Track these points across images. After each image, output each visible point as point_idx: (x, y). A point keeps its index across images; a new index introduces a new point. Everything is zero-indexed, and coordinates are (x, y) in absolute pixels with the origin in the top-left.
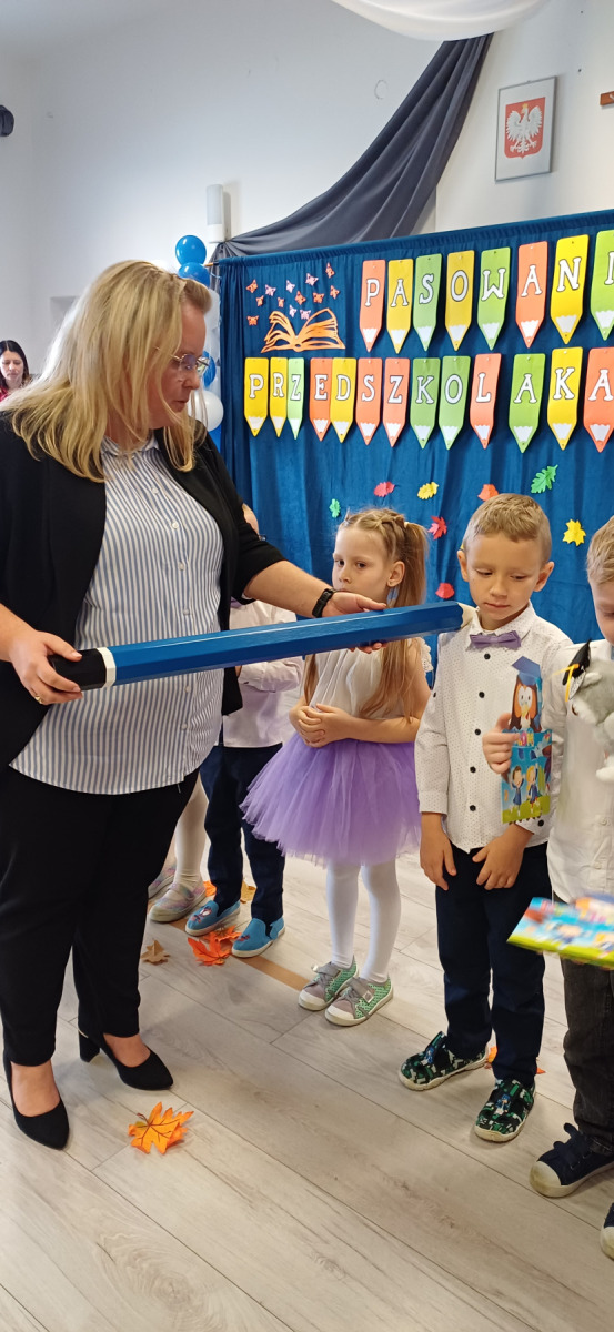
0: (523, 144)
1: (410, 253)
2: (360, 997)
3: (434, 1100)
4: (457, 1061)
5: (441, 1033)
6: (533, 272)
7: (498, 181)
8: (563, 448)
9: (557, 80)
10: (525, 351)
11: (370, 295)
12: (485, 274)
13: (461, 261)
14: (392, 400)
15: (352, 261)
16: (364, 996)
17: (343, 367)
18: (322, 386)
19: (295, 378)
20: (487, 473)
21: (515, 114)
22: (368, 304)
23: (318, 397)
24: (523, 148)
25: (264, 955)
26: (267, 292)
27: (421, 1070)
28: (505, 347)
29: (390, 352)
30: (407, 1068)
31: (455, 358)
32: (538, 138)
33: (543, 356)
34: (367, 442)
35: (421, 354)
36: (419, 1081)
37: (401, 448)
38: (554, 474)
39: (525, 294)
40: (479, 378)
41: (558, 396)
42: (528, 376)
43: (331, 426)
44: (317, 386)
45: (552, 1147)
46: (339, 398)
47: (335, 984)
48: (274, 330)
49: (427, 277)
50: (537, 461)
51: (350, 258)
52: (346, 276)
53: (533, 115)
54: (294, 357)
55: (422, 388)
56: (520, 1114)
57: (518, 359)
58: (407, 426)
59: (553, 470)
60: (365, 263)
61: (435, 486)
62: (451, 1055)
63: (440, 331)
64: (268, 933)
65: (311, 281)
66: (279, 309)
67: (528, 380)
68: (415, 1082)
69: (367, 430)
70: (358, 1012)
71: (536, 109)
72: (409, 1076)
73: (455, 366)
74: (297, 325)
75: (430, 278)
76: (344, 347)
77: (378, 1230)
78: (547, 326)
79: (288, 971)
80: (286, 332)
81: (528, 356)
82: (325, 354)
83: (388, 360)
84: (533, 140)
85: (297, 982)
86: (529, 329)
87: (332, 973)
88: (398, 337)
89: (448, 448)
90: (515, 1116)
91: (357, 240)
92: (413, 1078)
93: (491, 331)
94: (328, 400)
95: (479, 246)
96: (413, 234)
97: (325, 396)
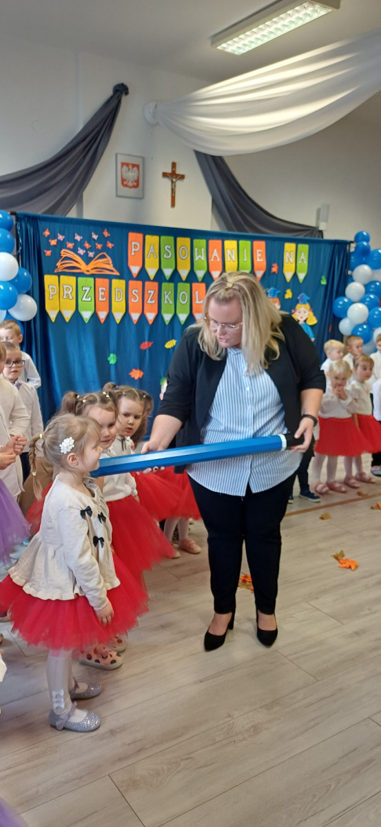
0: (130, 182)
6: (215, 252)
11: (133, 250)
12: (196, 250)
14: (149, 302)
17: (118, 285)
19: (84, 289)
21: (125, 167)
22: (133, 254)
23: (100, 299)
26: (59, 238)
28: (206, 281)
29: (148, 279)
31: (183, 284)
32: (137, 182)
34: (135, 322)
35: (166, 281)
37: (155, 325)
39: (212, 260)
40: (196, 294)
43: (110, 315)
44: (101, 294)
46: (116, 300)
48: (65, 260)
49: (166, 245)
54: (84, 277)
55: (166, 296)
60: (129, 234)
61: (174, 341)
63: (175, 272)
65: (95, 237)
66: (69, 249)
69: (137, 316)
71: (135, 169)
73: (183, 287)
74: (86, 260)
75: (169, 247)
76: (118, 274)
80: (76, 262)
82: (105, 277)
83: (147, 283)
86: (216, 274)
88: (152, 272)
89: (182, 324)
93: (200, 273)
97: (104, 299)
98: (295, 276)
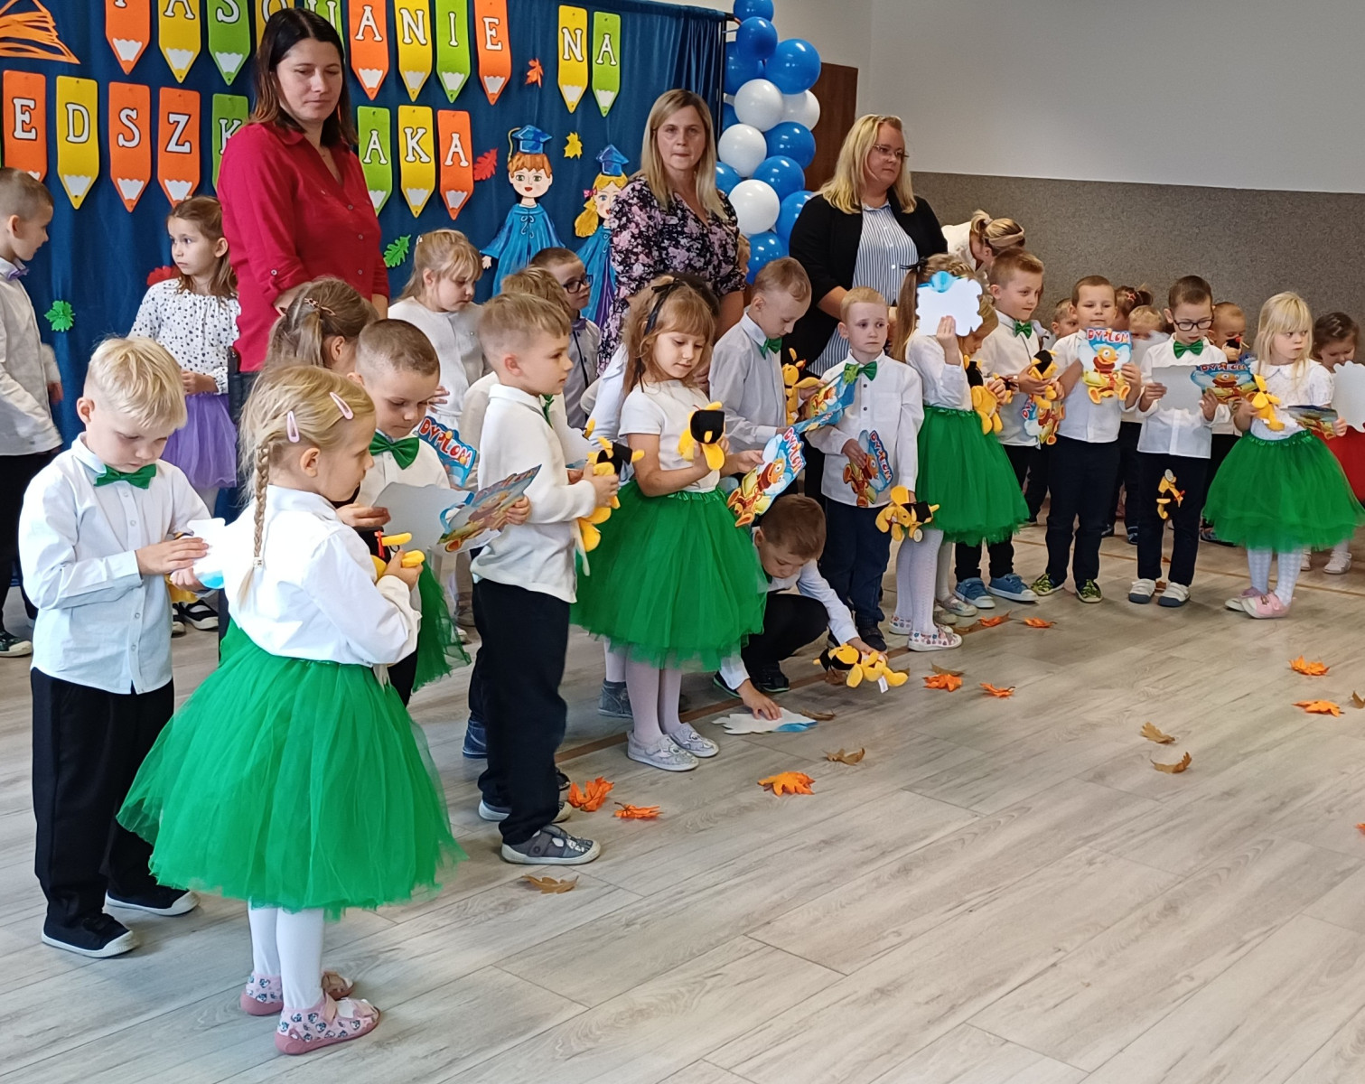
6: (367, 14)
10: (367, 103)
12: (309, 2)
14: (172, 147)
17: (76, 93)
18: (26, 118)
22: (120, 4)
23: (19, 134)
29: (169, 79)
33: (387, 111)
34: (130, 208)
35: (224, 89)
39: (360, 37)
41: (410, 158)
42: (375, 133)
44: (19, 116)
46: (72, 138)
57: (362, 111)
59: (406, 241)
67: (375, 138)
69: (129, 188)
76: (75, 61)
78: (393, 78)
81: (374, 109)
82: (33, 66)
83: (165, 93)
86: (371, 79)
88: (180, 61)
97: (32, 135)
98: (589, 95)
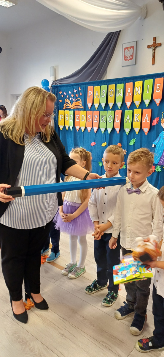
0: (129, 57)
1: (99, 85)
2: (77, 272)
3: (93, 296)
4: (99, 287)
5: (95, 280)
6: (129, 90)
7: (123, 67)
8: (137, 134)
9: (137, 42)
10: (128, 109)
11: (89, 95)
12: (118, 90)
13: (112, 87)
14: (95, 121)
15: (85, 86)
16: (78, 271)
17: (83, 113)
18: (78, 118)
19: (71, 115)
20: (119, 140)
21: (126, 50)
22: (89, 97)
23: (77, 120)
24: (129, 58)
25: (54, 262)
26: (64, 94)
27: (90, 289)
28: (123, 108)
29: (95, 109)
30: (87, 289)
31: (110, 111)
32: (132, 56)
33: (132, 111)
34: (89, 132)
35: (102, 110)
36: (89, 292)
37: (97, 134)
38: (135, 140)
39: (127, 95)
40: (116, 116)
41: (135, 121)
42: (128, 116)
43: (80, 128)
44: (77, 118)
45: (120, 307)
46: (82, 121)
47: (72, 269)
48: (66, 103)
49: (103, 91)
50: (131, 137)
51: (84, 86)
52: (84, 90)
53: (131, 50)
54: (71, 110)
55: (102, 118)
56: (113, 299)
57: (126, 111)
58: (99, 128)
59: (135, 139)
60: (88, 87)
61: (106, 143)
62: (98, 285)
63: (107, 104)
64: (55, 256)
65: (75, 91)
66: (67, 98)
67: (128, 117)
68: (88, 292)
69: (89, 129)
70: (76, 275)
71: (132, 49)
72: (87, 291)
73: (111, 113)
74: (72, 102)
75: (104, 91)
76: (83, 108)
77: (75, 327)
78: (133, 103)
79: (60, 266)
80: (69, 104)
81: (128, 111)
82: (78, 109)
83: (94, 111)
84: (131, 56)
85: (62, 268)
86: (128, 104)
87: (70, 265)
88: (96, 105)
89: (109, 133)
90: (112, 300)
91: (87, 81)
92: (88, 291)
93: (119, 104)
94: (79, 121)
95: (116, 83)
96: (102, 80)
